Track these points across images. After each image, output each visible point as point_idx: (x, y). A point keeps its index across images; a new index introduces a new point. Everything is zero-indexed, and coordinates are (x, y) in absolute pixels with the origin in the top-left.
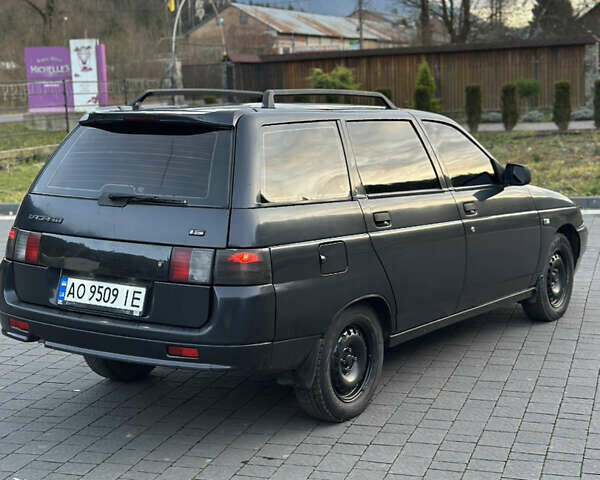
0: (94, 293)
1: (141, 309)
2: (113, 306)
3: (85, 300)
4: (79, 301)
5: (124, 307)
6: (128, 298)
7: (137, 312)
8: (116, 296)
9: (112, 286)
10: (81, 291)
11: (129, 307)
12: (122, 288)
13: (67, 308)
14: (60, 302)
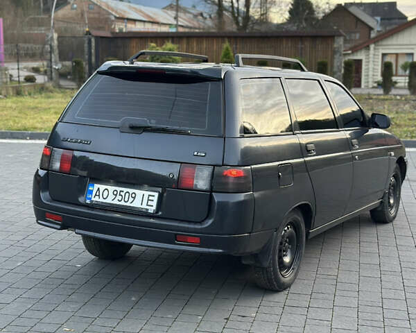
0: (116, 195)
1: (154, 208)
2: (131, 205)
3: (109, 201)
4: (104, 201)
5: (140, 206)
6: (144, 200)
7: (152, 210)
8: (134, 198)
9: (131, 191)
10: (104, 193)
11: (144, 206)
12: (139, 193)
13: (93, 206)
14: (88, 201)
